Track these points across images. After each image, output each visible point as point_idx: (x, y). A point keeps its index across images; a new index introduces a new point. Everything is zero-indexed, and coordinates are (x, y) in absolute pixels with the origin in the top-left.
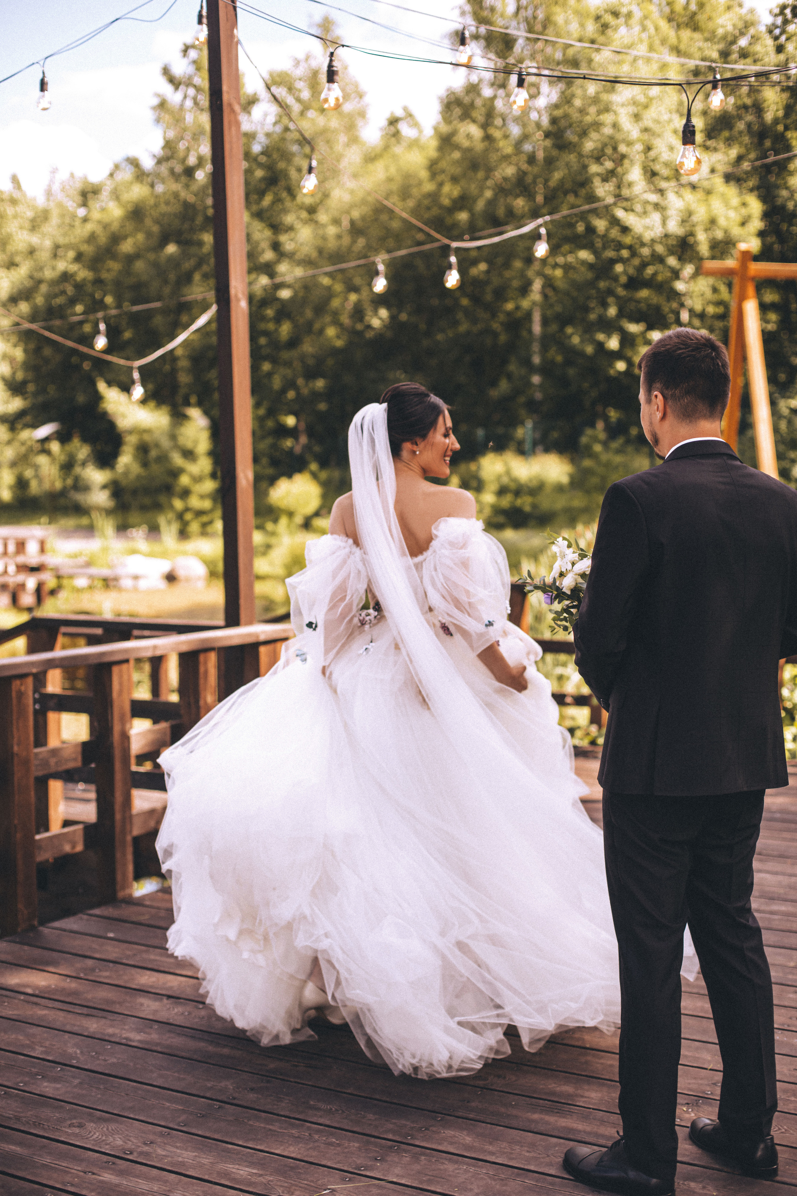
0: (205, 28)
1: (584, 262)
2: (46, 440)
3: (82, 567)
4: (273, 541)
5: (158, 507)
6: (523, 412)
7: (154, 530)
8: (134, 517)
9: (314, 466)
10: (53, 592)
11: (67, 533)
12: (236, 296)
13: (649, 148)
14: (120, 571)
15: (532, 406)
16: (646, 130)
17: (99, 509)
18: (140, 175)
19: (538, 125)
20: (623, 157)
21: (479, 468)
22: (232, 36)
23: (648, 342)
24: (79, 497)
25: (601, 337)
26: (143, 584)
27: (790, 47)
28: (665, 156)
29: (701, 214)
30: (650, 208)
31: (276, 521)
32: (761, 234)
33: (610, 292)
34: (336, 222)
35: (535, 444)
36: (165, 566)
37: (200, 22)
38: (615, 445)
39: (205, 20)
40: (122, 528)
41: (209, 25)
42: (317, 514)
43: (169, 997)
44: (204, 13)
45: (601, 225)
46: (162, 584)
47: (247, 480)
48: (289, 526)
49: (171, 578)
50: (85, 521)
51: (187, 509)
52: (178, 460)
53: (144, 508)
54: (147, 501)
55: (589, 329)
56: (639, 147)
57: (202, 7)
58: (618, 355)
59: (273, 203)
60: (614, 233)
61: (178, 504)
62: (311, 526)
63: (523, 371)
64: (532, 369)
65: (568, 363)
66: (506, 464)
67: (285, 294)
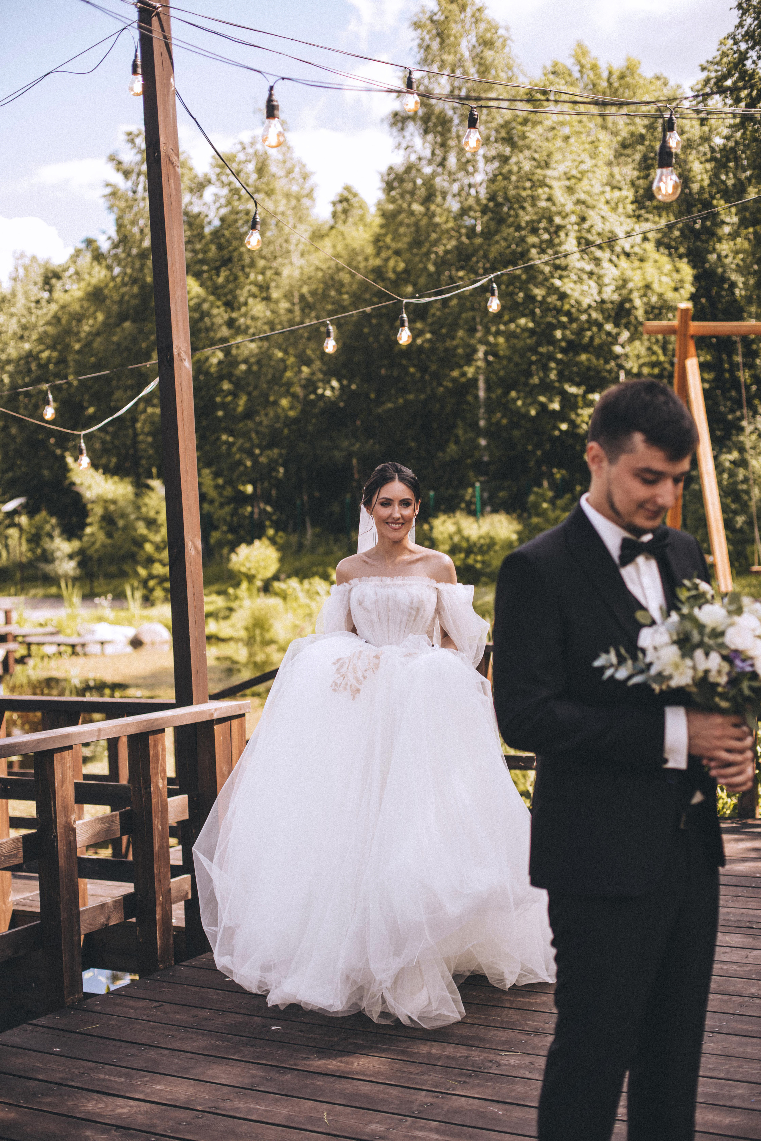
0: (140, 78)
1: (525, 329)
2: (14, 512)
3: (52, 634)
4: (235, 605)
5: (123, 575)
6: (471, 474)
7: (120, 596)
8: (100, 584)
9: (271, 532)
10: (21, 661)
11: (36, 603)
12: (179, 355)
13: (583, 219)
14: (87, 638)
15: (480, 468)
16: (579, 202)
17: (66, 577)
18: (98, 257)
19: (478, 200)
20: (559, 228)
21: (431, 528)
22: (168, 84)
23: (589, 404)
24: (48, 568)
25: (542, 399)
26: (109, 649)
28: (599, 226)
29: (636, 280)
30: (585, 277)
31: (237, 585)
32: (693, 298)
33: (551, 357)
34: (288, 296)
35: (484, 504)
36: (130, 632)
37: (135, 72)
38: (560, 502)
39: (139, 70)
40: (89, 596)
41: (144, 74)
42: (276, 578)
43: (118, 1127)
44: (139, 62)
45: (539, 293)
46: (129, 649)
47: (196, 548)
48: (249, 589)
49: (136, 643)
50: (53, 590)
51: (151, 577)
52: (142, 529)
53: (109, 576)
54: (113, 569)
55: (531, 392)
56: (573, 218)
57: (136, 56)
58: (561, 416)
59: (227, 280)
60: (552, 299)
61: (143, 572)
62: (271, 589)
63: (471, 435)
64: (479, 432)
65: (514, 425)
66: (457, 524)
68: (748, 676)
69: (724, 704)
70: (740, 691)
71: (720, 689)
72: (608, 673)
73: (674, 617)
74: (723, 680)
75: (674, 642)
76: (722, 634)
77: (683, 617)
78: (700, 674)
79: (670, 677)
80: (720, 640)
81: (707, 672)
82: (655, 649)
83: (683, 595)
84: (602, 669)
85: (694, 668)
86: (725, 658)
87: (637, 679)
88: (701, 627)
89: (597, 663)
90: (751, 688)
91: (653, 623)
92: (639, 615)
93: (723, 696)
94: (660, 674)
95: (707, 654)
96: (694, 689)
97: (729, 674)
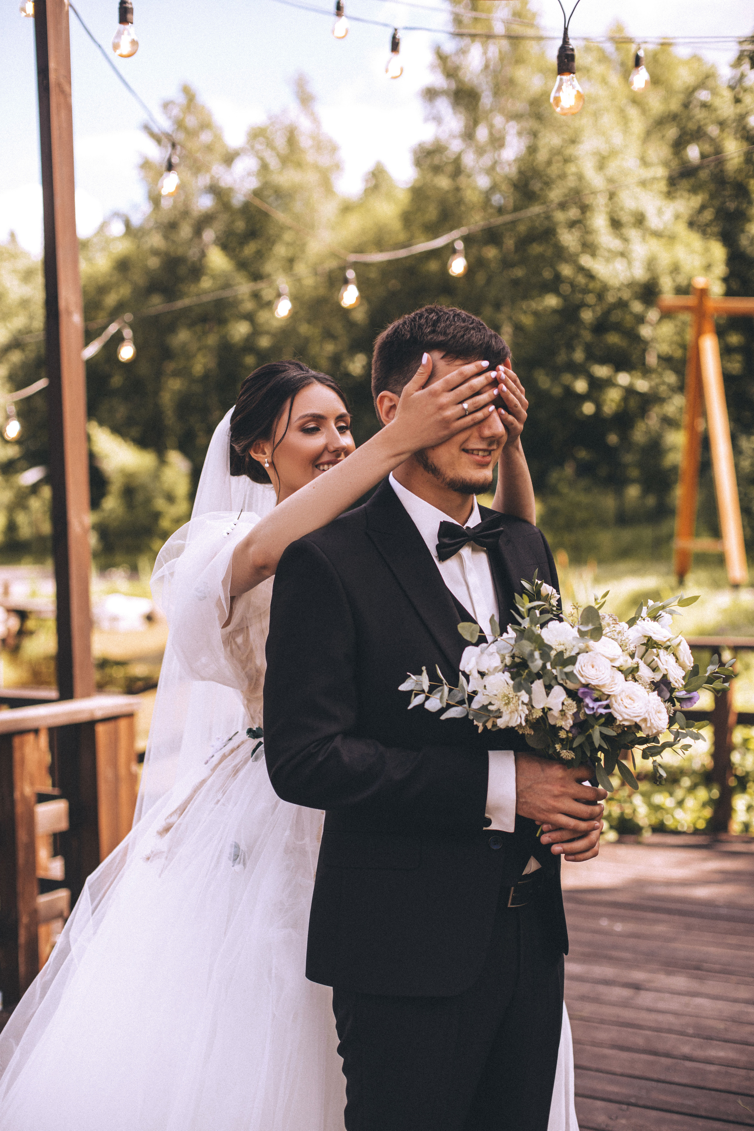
1: (551, 308)
2: (36, 484)
8: (116, 557)
12: (67, 308)
13: (613, 196)
18: (130, 230)
19: (507, 177)
23: (617, 385)
25: (567, 379)
27: (747, 99)
28: (630, 204)
29: (665, 260)
30: (614, 256)
33: (577, 336)
34: (314, 272)
36: (143, 606)
40: (104, 568)
45: (566, 270)
46: (142, 624)
49: (150, 618)
52: (160, 504)
53: (127, 550)
54: (130, 543)
55: (555, 372)
56: (603, 196)
58: (586, 397)
60: (581, 280)
67: (264, 342)
68: (602, 720)
69: (567, 754)
70: (590, 737)
71: (562, 735)
72: (416, 701)
73: (511, 633)
74: (568, 723)
75: (507, 668)
76: (572, 660)
77: (522, 634)
78: (538, 714)
79: (499, 714)
80: (568, 669)
81: (546, 711)
82: (482, 674)
83: (524, 604)
84: (408, 695)
85: (530, 705)
86: (571, 694)
87: (455, 713)
88: (544, 649)
89: (403, 687)
90: (604, 737)
91: (482, 639)
92: (464, 629)
93: (567, 743)
94: (484, 708)
95: (548, 688)
96: (529, 731)
97: (575, 715)
